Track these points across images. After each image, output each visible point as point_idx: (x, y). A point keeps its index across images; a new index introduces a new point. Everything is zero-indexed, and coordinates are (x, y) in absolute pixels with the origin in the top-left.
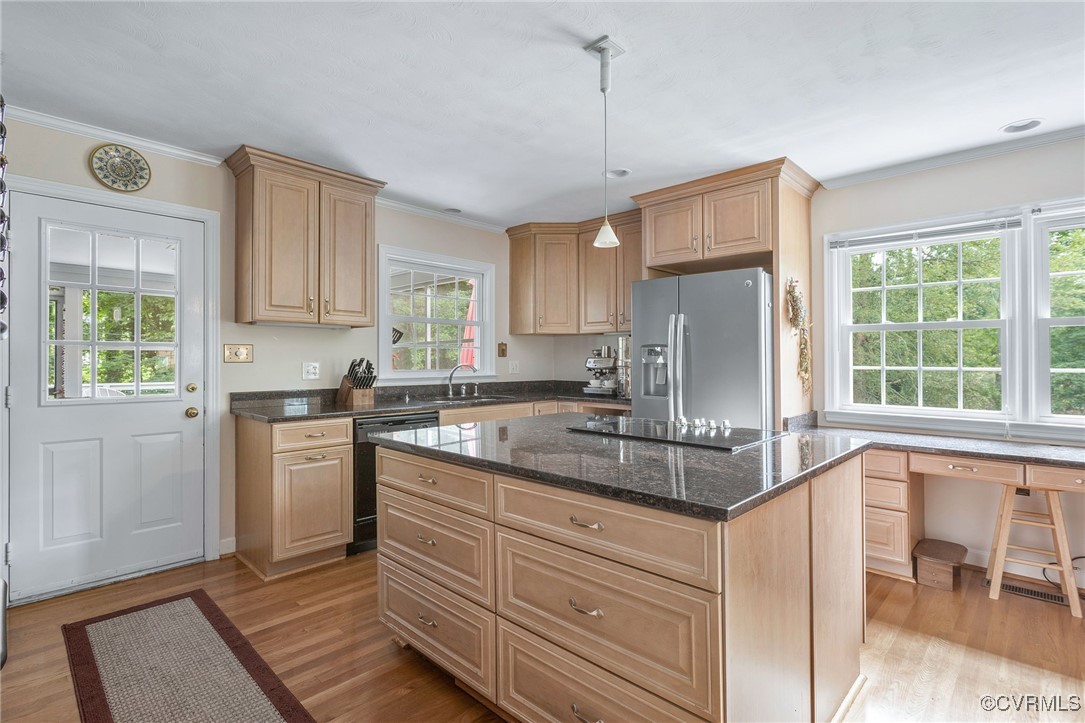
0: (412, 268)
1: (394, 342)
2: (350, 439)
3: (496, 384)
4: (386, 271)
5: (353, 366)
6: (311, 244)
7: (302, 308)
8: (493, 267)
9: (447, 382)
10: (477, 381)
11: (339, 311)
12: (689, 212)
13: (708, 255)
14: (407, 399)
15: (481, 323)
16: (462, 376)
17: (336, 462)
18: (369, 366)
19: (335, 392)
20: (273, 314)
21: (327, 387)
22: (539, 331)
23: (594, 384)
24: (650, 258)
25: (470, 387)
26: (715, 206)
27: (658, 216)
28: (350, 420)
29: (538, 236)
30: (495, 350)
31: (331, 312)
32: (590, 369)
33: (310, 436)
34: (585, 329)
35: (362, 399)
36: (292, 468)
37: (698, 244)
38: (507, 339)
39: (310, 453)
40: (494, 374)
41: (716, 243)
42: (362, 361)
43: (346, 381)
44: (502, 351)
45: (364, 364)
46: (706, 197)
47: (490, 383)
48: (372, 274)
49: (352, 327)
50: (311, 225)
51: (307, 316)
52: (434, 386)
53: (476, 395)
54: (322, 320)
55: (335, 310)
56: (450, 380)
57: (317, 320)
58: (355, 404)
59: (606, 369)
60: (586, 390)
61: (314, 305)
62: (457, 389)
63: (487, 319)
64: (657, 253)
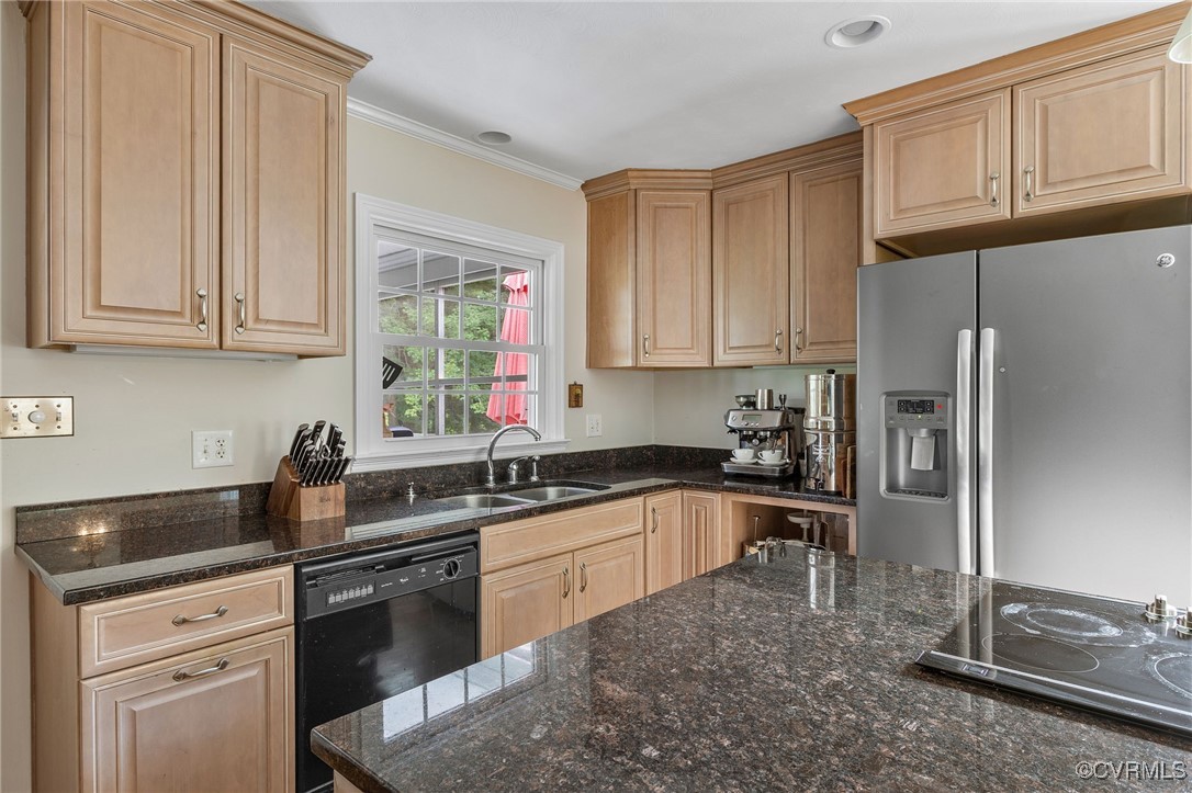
0: (420, 245)
1: (386, 384)
2: (287, 614)
3: (565, 455)
4: (371, 249)
5: (301, 438)
6: (201, 171)
7: (179, 314)
8: (562, 248)
9: (484, 457)
10: (536, 453)
11: (268, 321)
12: (980, 125)
13: (1024, 209)
14: (412, 496)
15: (540, 349)
16: (512, 445)
17: (253, 673)
18: (335, 438)
19: (265, 490)
20: (103, 326)
21: (249, 479)
22: (643, 363)
23: (743, 456)
24: (883, 219)
25: (525, 465)
26: (1045, 109)
27: (904, 139)
28: (289, 569)
29: (641, 194)
30: (563, 396)
31: (250, 324)
32: (733, 430)
33: (184, 621)
34: (722, 359)
35: (318, 506)
36: (136, 708)
37: (1000, 188)
38: (583, 375)
39: (184, 664)
40: (562, 438)
41: (1046, 183)
42: (319, 427)
43: (286, 470)
44: (575, 398)
45: (325, 434)
46: (1021, 92)
47: (557, 456)
48: (341, 247)
49: (301, 357)
50: (200, 131)
51: (190, 332)
52: (460, 466)
53: (534, 479)
54: (228, 342)
55: (257, 319)
56: (490, 455)
57: (215, 342)
58: (305, 518)
59: (765, 430)
60: (726, 467)
61: (209, 309)
62: (502, 468)
63: (550, 340)
64: (899, 211)
